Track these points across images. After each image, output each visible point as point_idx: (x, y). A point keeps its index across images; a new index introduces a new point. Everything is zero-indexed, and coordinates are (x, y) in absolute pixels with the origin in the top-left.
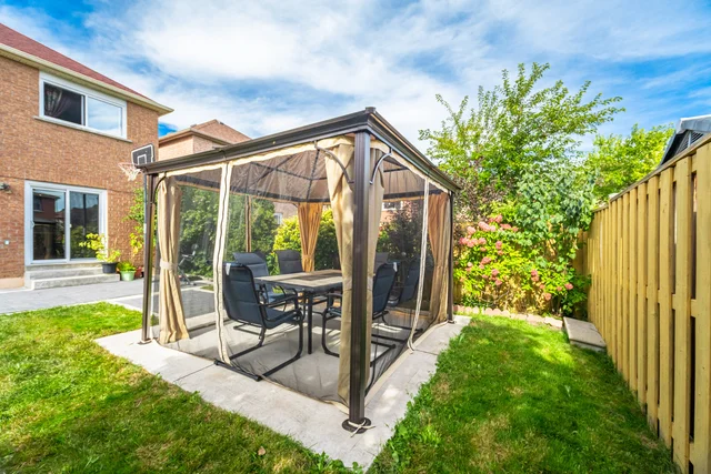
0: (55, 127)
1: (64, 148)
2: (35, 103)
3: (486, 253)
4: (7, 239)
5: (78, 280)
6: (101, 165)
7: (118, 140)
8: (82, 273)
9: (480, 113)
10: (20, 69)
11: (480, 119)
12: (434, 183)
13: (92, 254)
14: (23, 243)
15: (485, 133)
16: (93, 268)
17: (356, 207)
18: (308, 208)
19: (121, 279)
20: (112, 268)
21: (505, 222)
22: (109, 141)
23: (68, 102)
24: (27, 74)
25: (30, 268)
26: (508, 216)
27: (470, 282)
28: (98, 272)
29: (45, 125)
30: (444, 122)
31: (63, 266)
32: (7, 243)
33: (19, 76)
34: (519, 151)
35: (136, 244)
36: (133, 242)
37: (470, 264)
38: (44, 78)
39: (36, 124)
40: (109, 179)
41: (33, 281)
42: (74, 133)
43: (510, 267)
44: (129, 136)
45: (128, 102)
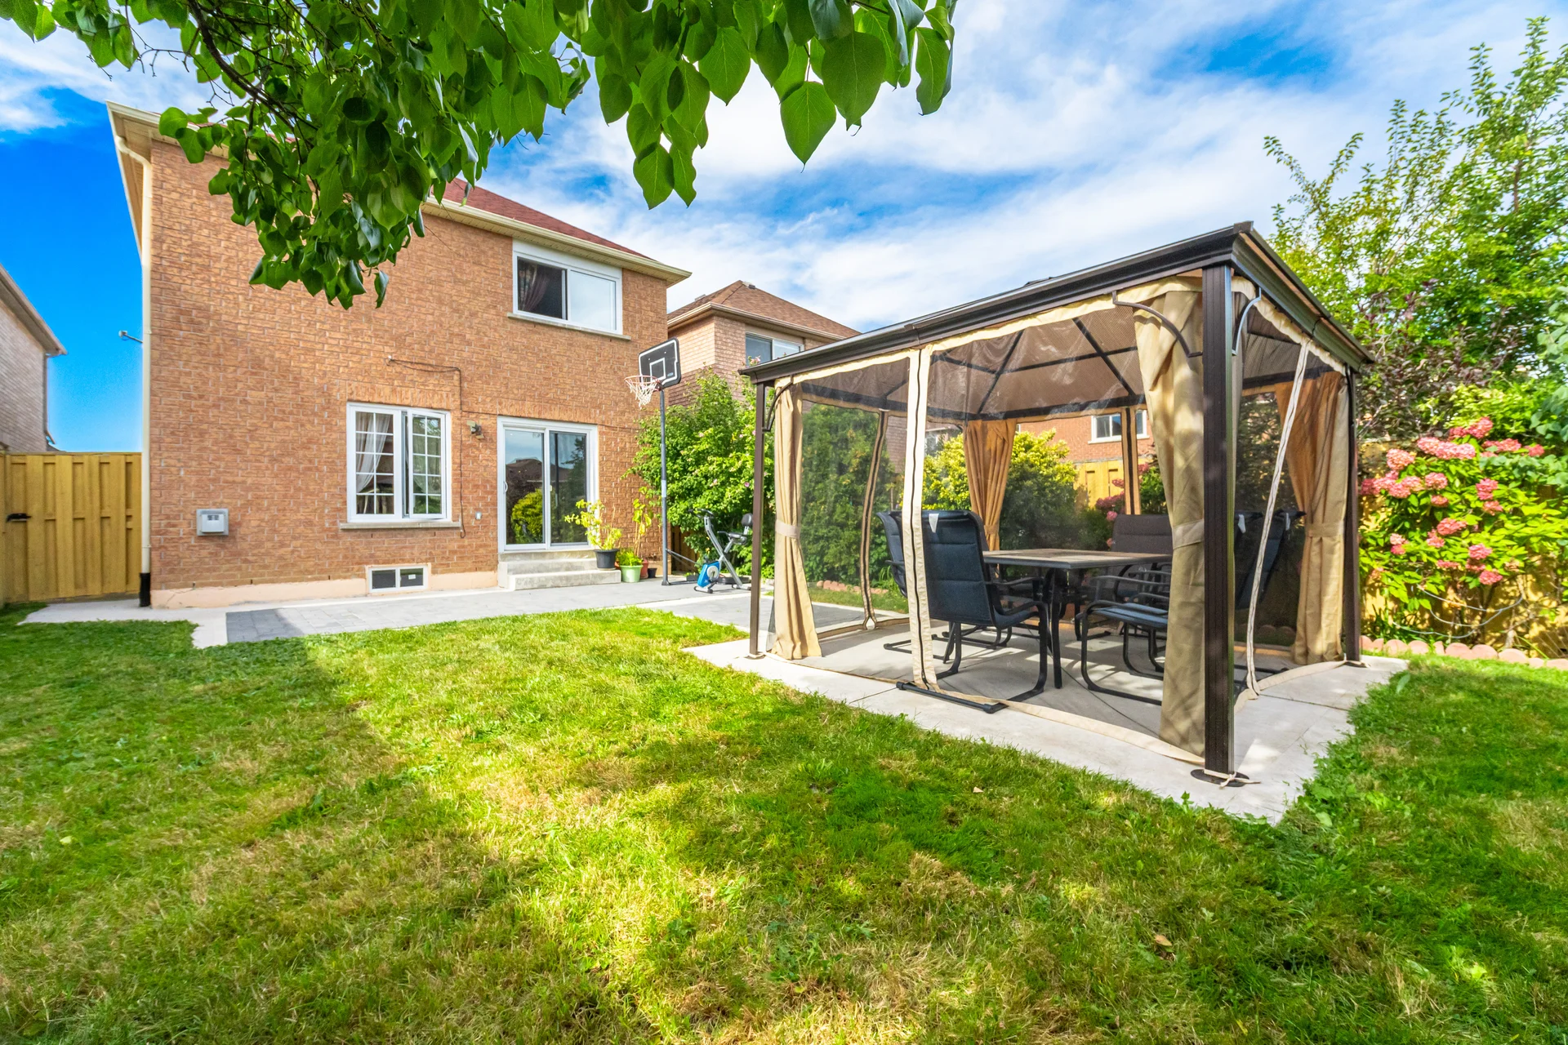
0: (531, 327)
1: (543, 360)
2: (507, 292)
3: (1446, 509)
4: (477, 510)
5: (567, 578)
6: (589, 384)
7: (612, 338)
8: (570, 567)
9: (1392, 172)
10: (492, 242)
11: (1390, 187)
12: (1317, 352)
13: (580, 535)
14: (496, 516)
15: (1404, 221)
16: (580, 559)
17: (1207, 403)
18: (984, 429)
19: (623, 580)
20: (610, 559)
21: (1499, 435)
22: (599, 341)
23: (545, 283)
24: (498, 246)
25: (505, 556)
26: (1507, 420)
27: (1399, 579)
28: (589, 566)
29: (519, 326)
30: (1280, 209)
31: (543, 555)
32: (479, 516)
33: (490, 253)
34: (1525, 255)
35: (642, 519)
36: (638, 514)
37: (1396, 538)
38: (520, 250)
39: (509, 325)
40: (599, 407)
41: (513, 578)
42: (555, 333)
43: (1524, 542)
44: (625, 329)
45: (624, 270)
